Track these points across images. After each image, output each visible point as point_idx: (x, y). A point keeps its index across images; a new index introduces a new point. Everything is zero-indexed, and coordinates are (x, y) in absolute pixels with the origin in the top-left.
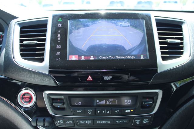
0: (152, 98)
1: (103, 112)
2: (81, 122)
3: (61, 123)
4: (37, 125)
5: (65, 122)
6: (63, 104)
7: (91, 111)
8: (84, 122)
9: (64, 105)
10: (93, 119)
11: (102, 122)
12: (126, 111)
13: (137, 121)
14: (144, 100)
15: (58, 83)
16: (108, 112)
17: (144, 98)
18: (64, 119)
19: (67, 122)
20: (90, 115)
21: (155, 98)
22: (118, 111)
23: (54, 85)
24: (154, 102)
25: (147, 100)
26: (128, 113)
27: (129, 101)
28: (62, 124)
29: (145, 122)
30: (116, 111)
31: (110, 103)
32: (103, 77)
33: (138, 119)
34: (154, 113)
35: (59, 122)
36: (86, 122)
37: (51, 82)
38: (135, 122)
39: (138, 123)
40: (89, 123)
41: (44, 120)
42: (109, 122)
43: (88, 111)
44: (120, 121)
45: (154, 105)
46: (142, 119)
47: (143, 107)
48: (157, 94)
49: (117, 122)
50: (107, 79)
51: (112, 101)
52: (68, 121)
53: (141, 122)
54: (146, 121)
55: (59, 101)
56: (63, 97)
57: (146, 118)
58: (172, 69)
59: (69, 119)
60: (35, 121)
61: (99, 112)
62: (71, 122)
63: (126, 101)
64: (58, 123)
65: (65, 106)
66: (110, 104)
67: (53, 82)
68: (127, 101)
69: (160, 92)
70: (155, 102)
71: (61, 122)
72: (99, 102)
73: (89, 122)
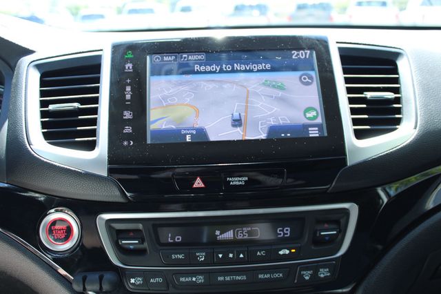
0: (337, 222)
1: (231, 255)
2: (182, 279)
3: (138, 283)
4: (84, 289)
5: (146, 281)
6: (142, 241)
7: (204, 254)
8: (190, 279)
9: (143, 243)
10: (209, 272)
11: (228, 278)
12: (281, 253)
13: (304, 272)
14: (319, 227)
15: (128, 194)
16: (241, 256)
17: (319, 222)
18: (146, 275)
19: (152, 281)
20: (202, 264)
21: (342, 221)
22: (262, 253)
23: (121, 200)
24: (339, 232)
25: (326, 226)
26: (285, 257)
27: (287, 230)
28: (140, 285)
29: (322, 276)
30: (258, 253)
31: (244, 235)
32: (228, 179)
33: (307, 269)
34: (342, 256)
35: (133, 281)
36: (194, 279)
37: (112, 194)
38: (301, 276)
39: (307, 278)
40: (200, 281)
41: (101, 278)
42: (244, 278)
43: (197, 254)
44: (269, 276)
45: (340, 237)
46: (315, 268)
47: (318, 241)
48: (346, 213)
49: (261, 276)
50: (237, 183)
51: (248, 232)
52: (154, 277)
53: (315, 276)
54: (324, 273)
55: (132, 234)
56: (140, 226)
57: (324, 267)
58: (378, 158)
59: (155, 274)
60: (81, 280)
61: (220, 256)
62: (160, 280)
63: (280, 231)
64: (132, 284)
65: (146, 245)
66: (245, 237)
67: (117, 193)
68: (283, 231)
69: (353, 209)
70: (342, 232)
71: (139, 281)
72: (221, 234)
73: (200, 279)
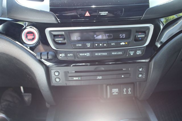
0: (144, 32)
1: (101, 45)
2: (81, 54)
3: (63, 56)
4: (41, 58)
5: (66, 55)
6: (64, 39)
7: (90, 44)
8: (84, 54)
9: (64, 40)
10: (92, 52)
11: (99, 54)
12: (121, 44)
13: (131, 52)
14: (137, 34)
15: (58, 20)
16: (105, 45)
17: (137, 32)
18: (66, 53)
19: (68, 55)
20: (89, 48)
21: (147, 32)
22: (114, 44)
23: (55, 22)
24: (146, 36)
25: (140, 33)
26: (123, 46)
27: (124, 35)
28: (63, 57)
29: (138, 54)
30: (112, 44)
31: (106, 37)
32: (100, 12)
33: (132, 51)
34: (146, 46)
35: (60, 55)
36: (86, 54)
37: (52, 19)
38: (130, 54)
39: (132, 54)
40: (88, 55)
41: (48, 53)
42: (106, 54)
43: (87, 44)
44: (116, 53)
45: (146, 38)
46: (135, 50)
47: (136, 40)
48: (148, 28)
49: (113, 53)
50: (104, 14)
51: (108, 36)
52: (69, 54)
53: (135, 53)
54: (139, 52)
55: (60, 36)
56: (63, 33)
57: (139, 50)
59: (70, 52)
60: (40, 55)
61: (96, 45)
62: (72, 55)
63: (121, 35)
64: (60, 56)
66: (107, 38)
67: (54, 19)
68: (122, 35)
69: (152, 27)
71: (63, 55)
72: (96, 36)
73: (88, 54)
